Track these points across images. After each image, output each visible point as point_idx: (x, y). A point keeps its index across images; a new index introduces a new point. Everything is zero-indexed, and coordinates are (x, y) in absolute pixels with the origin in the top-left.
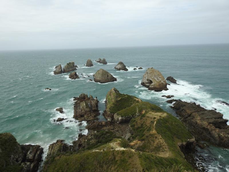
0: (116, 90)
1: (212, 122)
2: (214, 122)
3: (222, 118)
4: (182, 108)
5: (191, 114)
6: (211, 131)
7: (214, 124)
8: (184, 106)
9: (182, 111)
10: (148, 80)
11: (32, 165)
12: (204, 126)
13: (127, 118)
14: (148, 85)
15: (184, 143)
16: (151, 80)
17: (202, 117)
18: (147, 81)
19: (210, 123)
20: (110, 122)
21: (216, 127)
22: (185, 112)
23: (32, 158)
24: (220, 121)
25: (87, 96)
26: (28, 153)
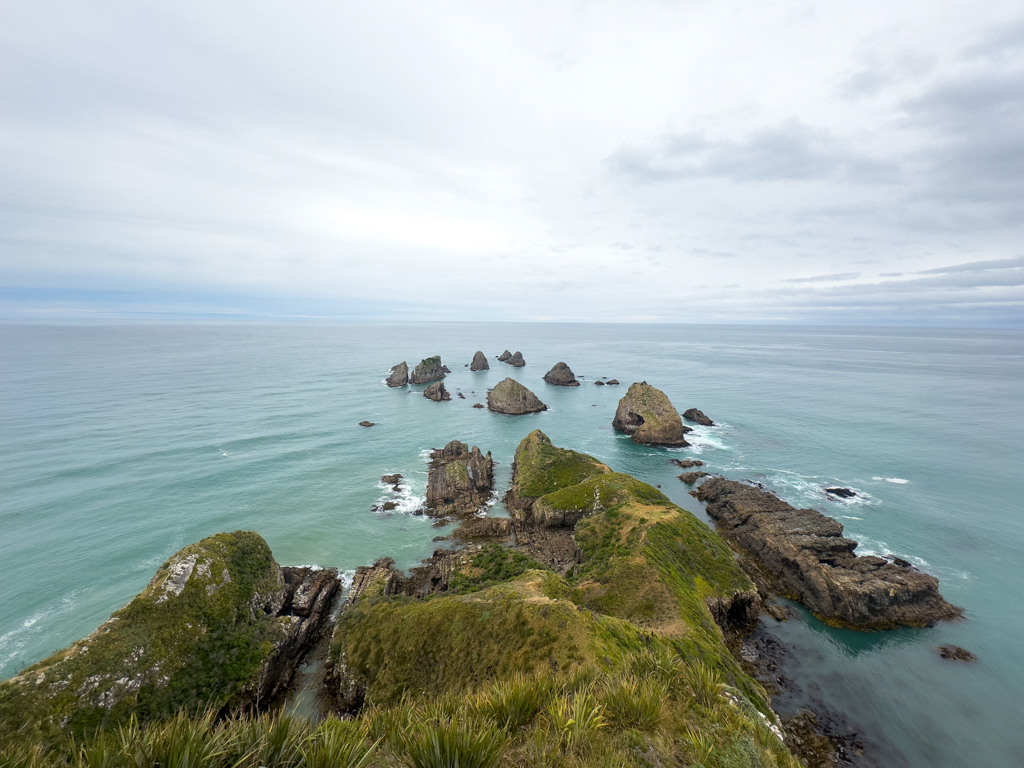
0: (542, 437)
1: (809, 545)
2: (815, 545)
3: (838, 535)
4: (723, 499)
5: (749, 517)
6: (807, 571)
7: (815, 552)
8: (730, 493)
9: (724, 506)
10: (631, 414)
11: (304, 626)
12: (786, 554)
13: (570, 513)
14: (631, 427)
15: (726, 601)
16: (638, 416)
17: (781, 529)
18: (628, 418)
19: (805, 547)
20: (521, 523)
21: (822, 561)
22: (732, 510)
23: (306, 606)
24: (833, 544)
25: (465, 447)
26: (299, 591)
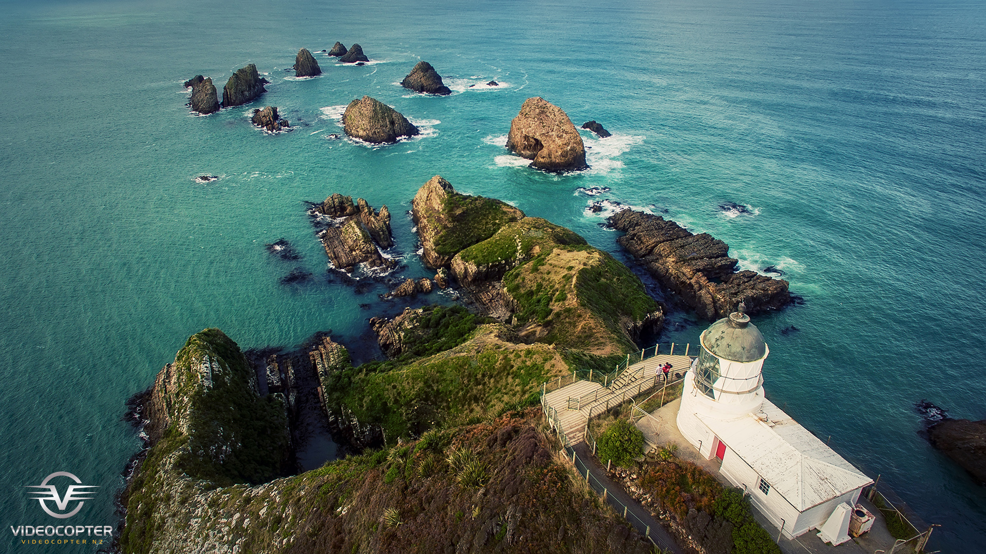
0: (445, 185)
1: (701, 268)
2: (707, 267)
3: (726, 256)
4: (631, 231)
5: (655, 247)
6: (699, 290)
7: (705, 273)
9: (633, 239)
10: (527, 137)
11: (292, 399)
12: (683, 279)
13: (494, 266)
14: (528, 153)
15: (640, 324)
17: (680, 256)
18: (524, 142)
19: (698, 270)
21: (710, 280)
22: (639, 242)
23: (279, 384)
24: (719, 264)
25: (349, 201)
26: (268, 373)
